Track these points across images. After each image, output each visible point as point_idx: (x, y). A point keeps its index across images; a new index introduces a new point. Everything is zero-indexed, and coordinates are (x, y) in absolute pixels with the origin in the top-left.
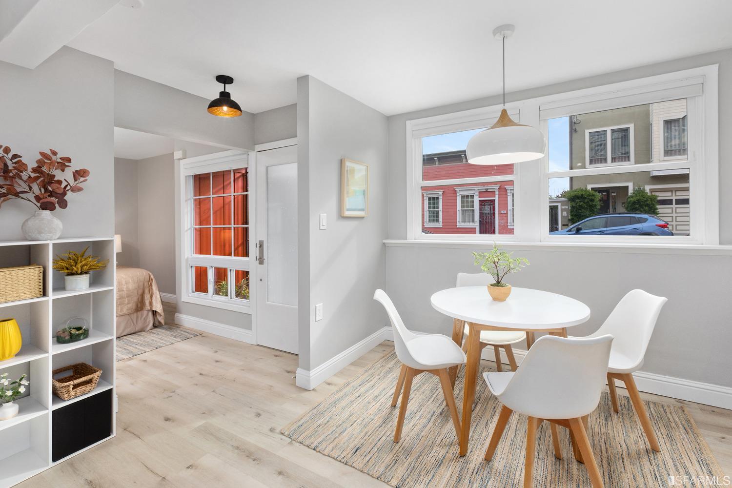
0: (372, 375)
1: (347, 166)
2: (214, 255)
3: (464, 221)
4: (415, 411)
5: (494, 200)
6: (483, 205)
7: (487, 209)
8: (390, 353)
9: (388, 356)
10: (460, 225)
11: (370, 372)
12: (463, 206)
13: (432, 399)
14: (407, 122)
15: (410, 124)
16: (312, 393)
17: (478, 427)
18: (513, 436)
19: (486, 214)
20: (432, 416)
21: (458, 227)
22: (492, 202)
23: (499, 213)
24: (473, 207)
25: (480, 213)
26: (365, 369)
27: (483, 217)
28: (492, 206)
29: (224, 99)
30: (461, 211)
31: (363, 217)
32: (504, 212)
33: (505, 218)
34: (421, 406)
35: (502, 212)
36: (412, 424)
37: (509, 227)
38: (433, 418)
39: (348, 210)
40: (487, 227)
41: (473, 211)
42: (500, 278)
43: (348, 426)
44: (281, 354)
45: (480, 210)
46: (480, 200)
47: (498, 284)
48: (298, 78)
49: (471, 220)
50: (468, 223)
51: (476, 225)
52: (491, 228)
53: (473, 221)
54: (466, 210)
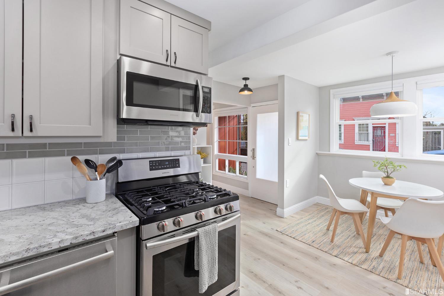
0: (314, 216)
1: (300, 115)
2: (228, 154)
3: (360, 140)
4: (340, 233)
5: (385, 127)
6: (376, 130)
7: (379, 132)
8: (321, 208)
9: (320, 210)
10: (357, 142)
11: (312, 215)
12: (359, 130)
13: (348, 230)
14: (331, 90)
15: (332, 91)
16: (285, 219)
17: (375, 245)
18: (395, 251)
19: (378, 136)
20: (349, 236)
21: (356, 144)
22: (383, 128)
23: (389, 136)
24: (368, 131)
25: (373, 135)
26: (309, 213)
27: (376, 138)
28: (383, 131)
29: (246, 87)
30: (358, 134)
31: (307, 140)
32: (393, 135)
33: (394, 139)
34: (342, 232)
35: (391, 135)
36: (339, 237)
37: (397, 145)
38: (350, 237)
39: (300, 136)
40: (379, 145)
41: (368, 134)
42: (389, 174)
43: (307, 233)
44: (263, 202)
45: (373, 133)
46: (373, 127)
47: (388, 177)
48: (279, 76)
49: (366, 139)
50: (364, 142)
51: (370, 143)
52: (382, 146)
53: (368, 141)
54: (362, 133)
